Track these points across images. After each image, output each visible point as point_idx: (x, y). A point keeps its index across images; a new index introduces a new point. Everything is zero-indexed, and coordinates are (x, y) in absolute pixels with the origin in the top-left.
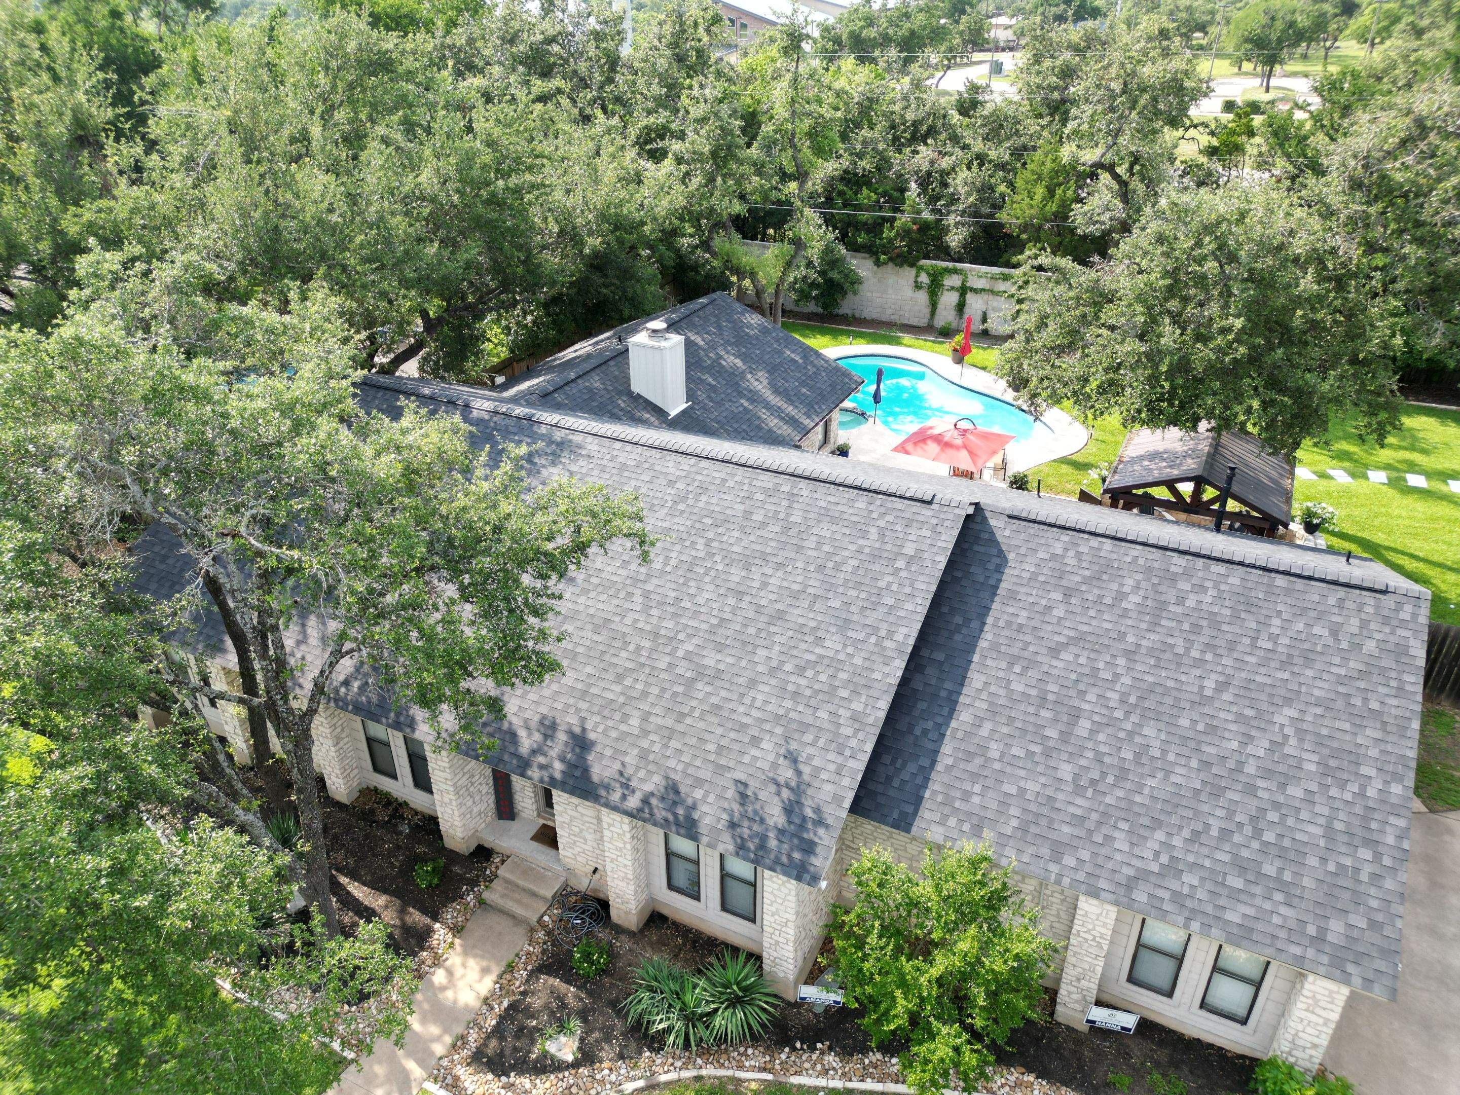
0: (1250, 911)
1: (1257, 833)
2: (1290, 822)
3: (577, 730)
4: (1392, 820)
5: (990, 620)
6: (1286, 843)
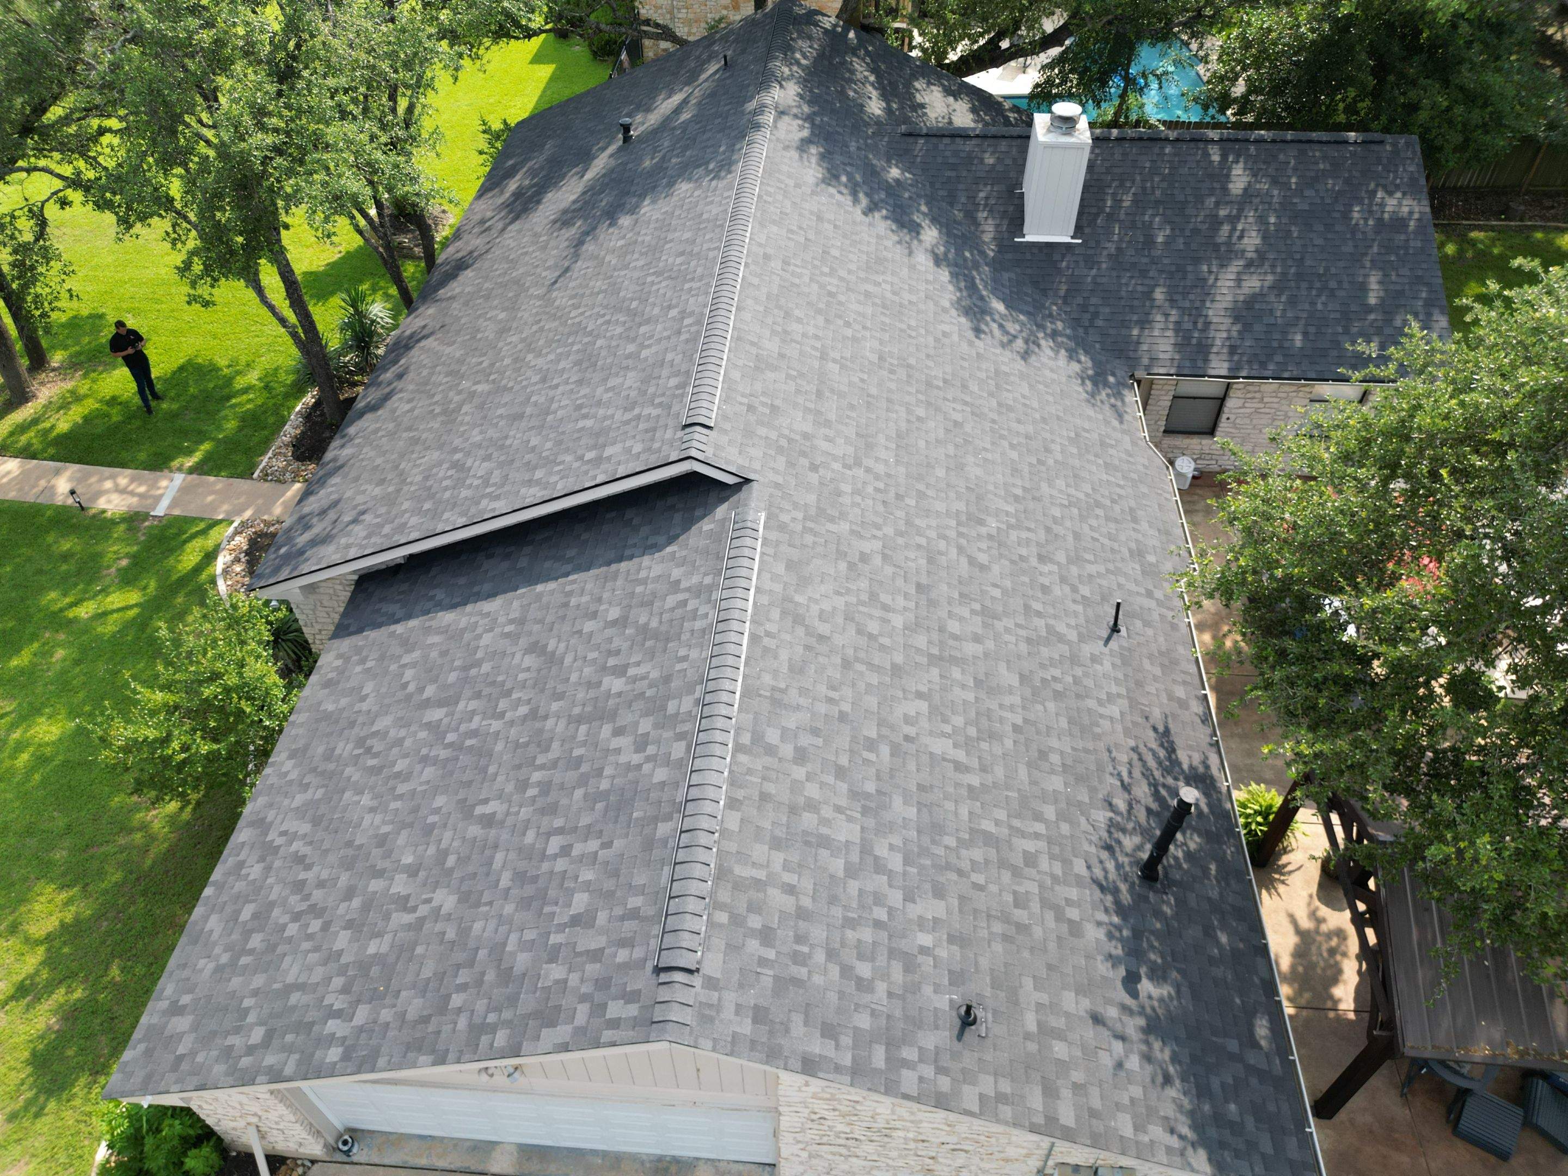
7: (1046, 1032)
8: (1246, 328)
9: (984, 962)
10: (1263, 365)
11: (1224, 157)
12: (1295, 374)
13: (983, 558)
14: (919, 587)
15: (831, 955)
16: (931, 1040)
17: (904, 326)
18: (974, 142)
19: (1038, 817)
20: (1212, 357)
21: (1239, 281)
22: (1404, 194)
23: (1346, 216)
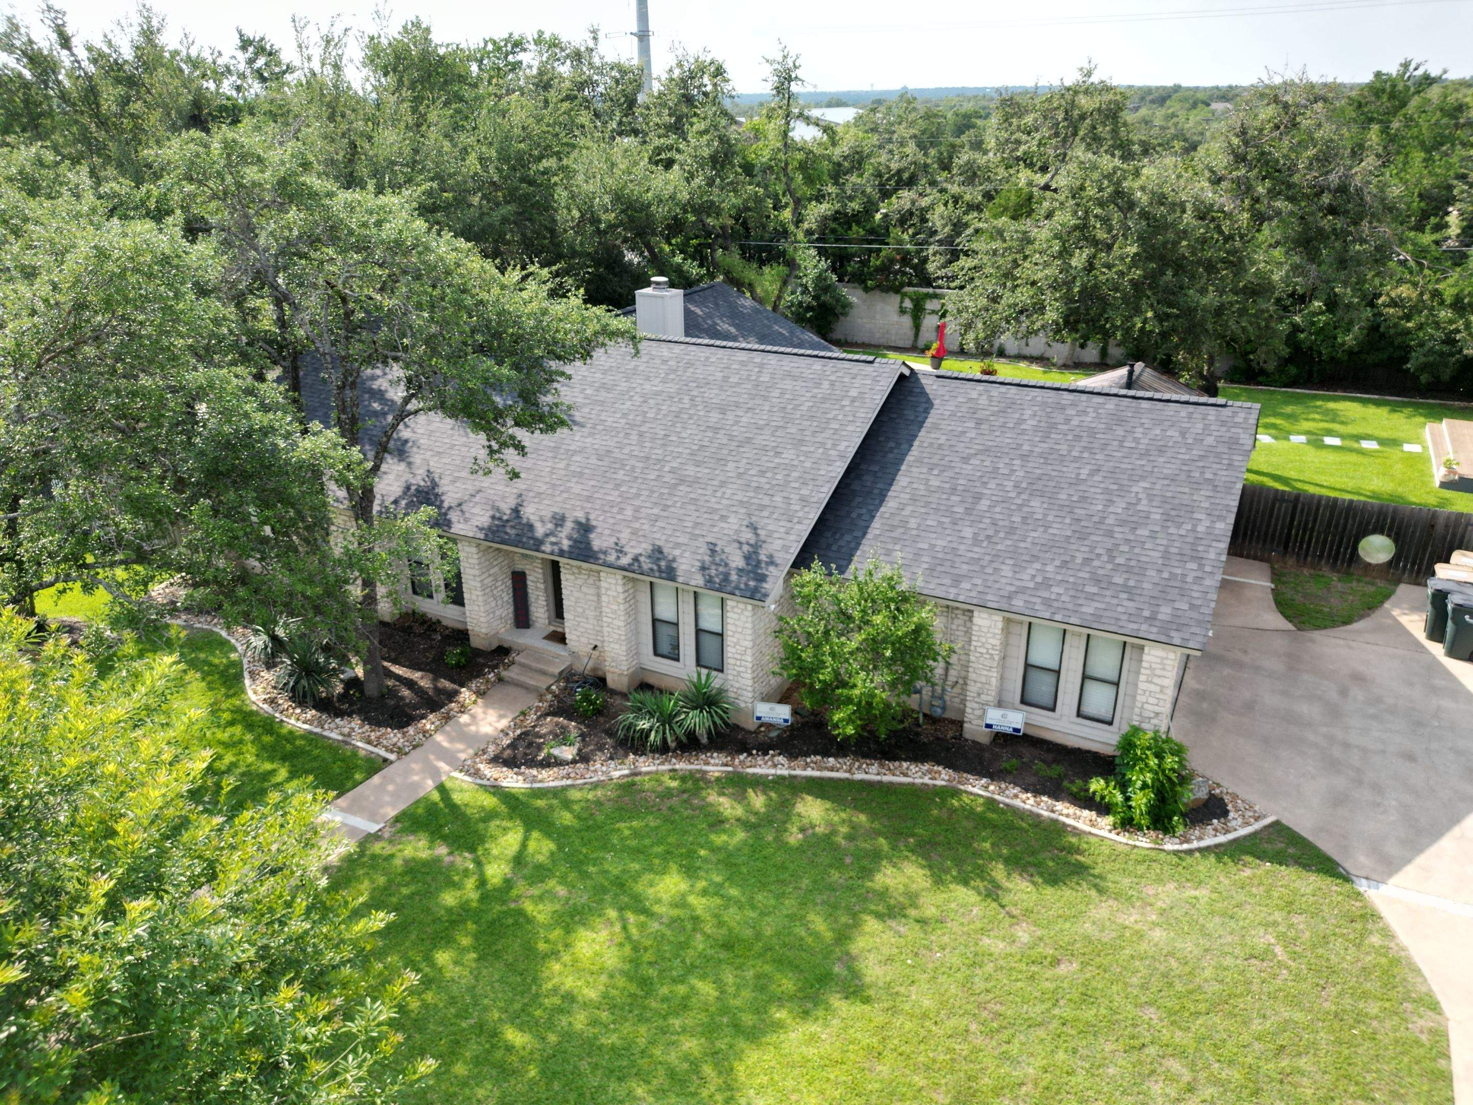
0: (1103, 606)
1: (1112, 558)
2: (1137, 550)
3: (583, 521)
4: (1214, 544)
5: (916, 443)
6: (1133, 563)
23: (741, 311)
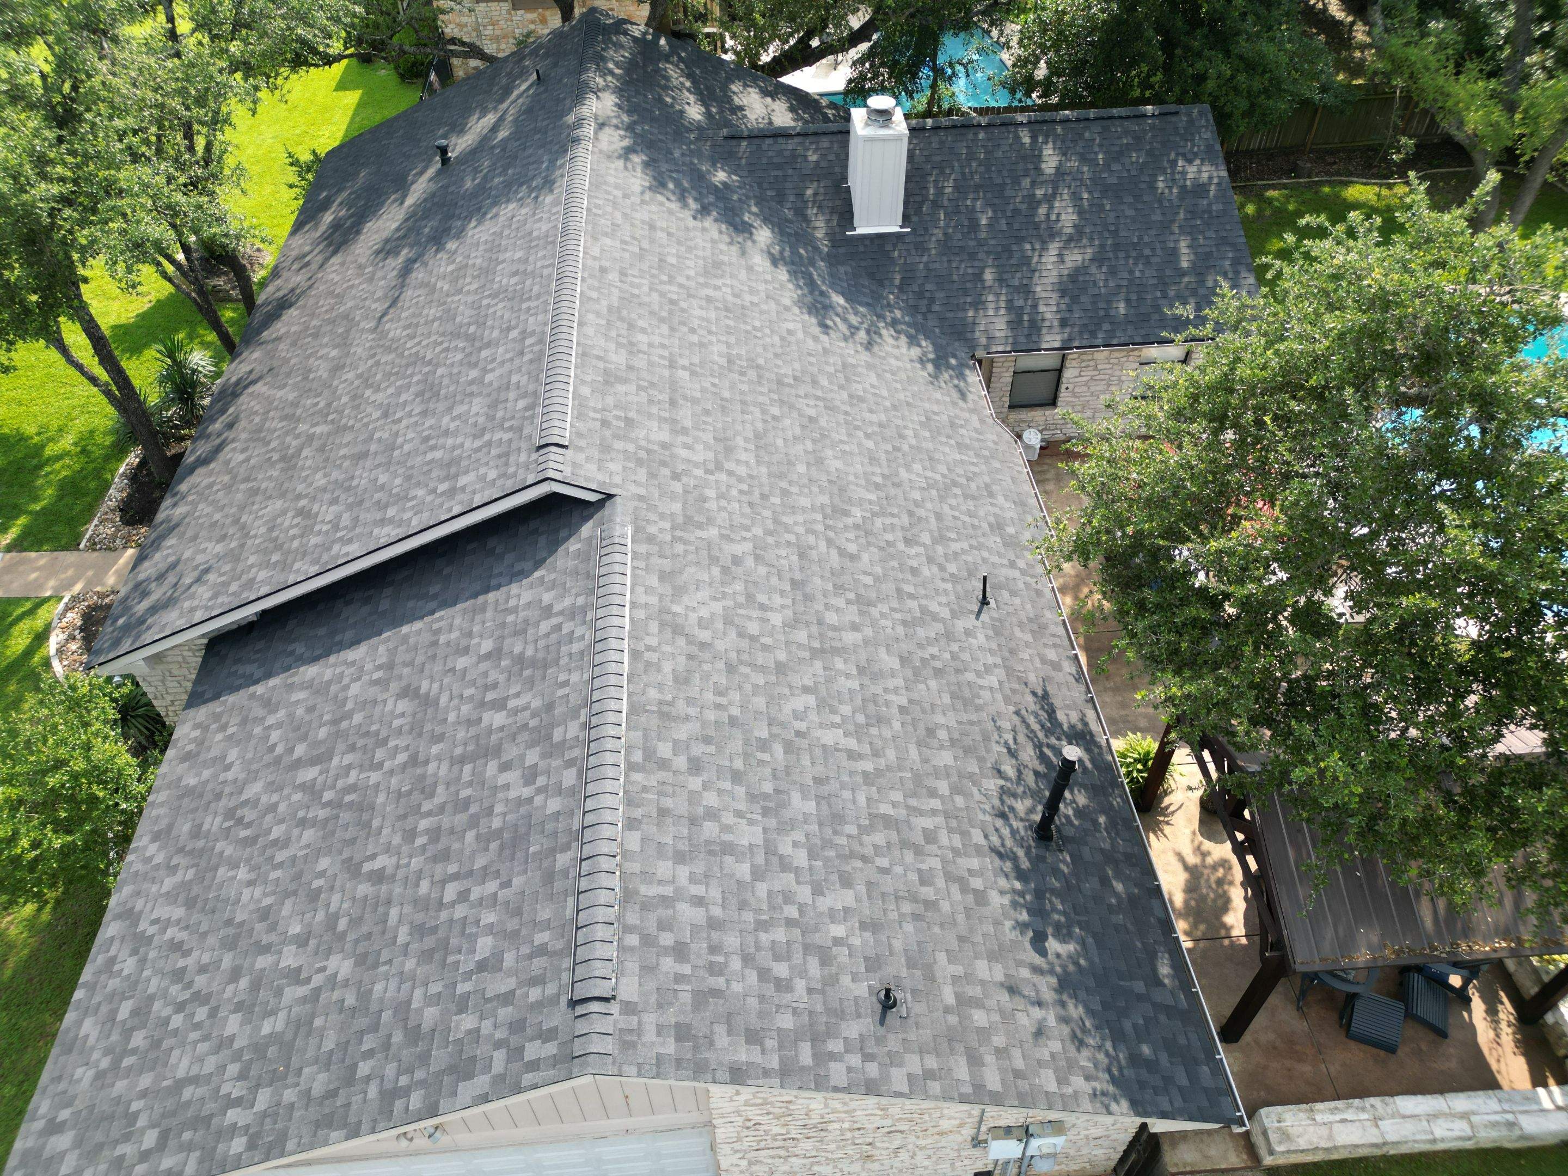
7: (964, 1002)
8: (1075, 299)
9: (897, 944)
10: (1093, 334)
11: (1034, 138)
12: (1122, 340)
13: (852, 548)
14: (794, 584)
15: (747, 960)
16: (853, 1029)
17: (749, 328)
18: (797, 140)
19: (933, 793)
20: (1044, 331)
21: (1061, 258)
22: (1203, 160)
23: (1152, 186)
